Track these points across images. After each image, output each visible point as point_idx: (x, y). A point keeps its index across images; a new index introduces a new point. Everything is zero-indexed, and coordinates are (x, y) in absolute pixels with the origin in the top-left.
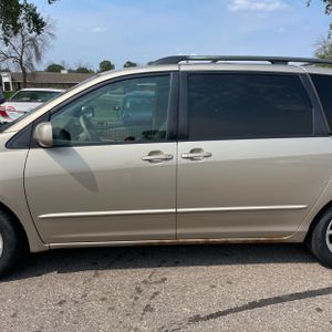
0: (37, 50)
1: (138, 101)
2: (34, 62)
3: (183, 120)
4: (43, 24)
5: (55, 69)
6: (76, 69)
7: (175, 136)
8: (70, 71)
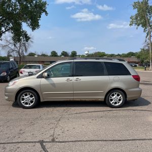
0: (25, 47)
1: (66, 68)
2: (24, 53)
3: (74, 72)
4: (29, 38)
5: (32, 55)
6: (41, 54)
7: (73, 76)
8: (38, 55)
